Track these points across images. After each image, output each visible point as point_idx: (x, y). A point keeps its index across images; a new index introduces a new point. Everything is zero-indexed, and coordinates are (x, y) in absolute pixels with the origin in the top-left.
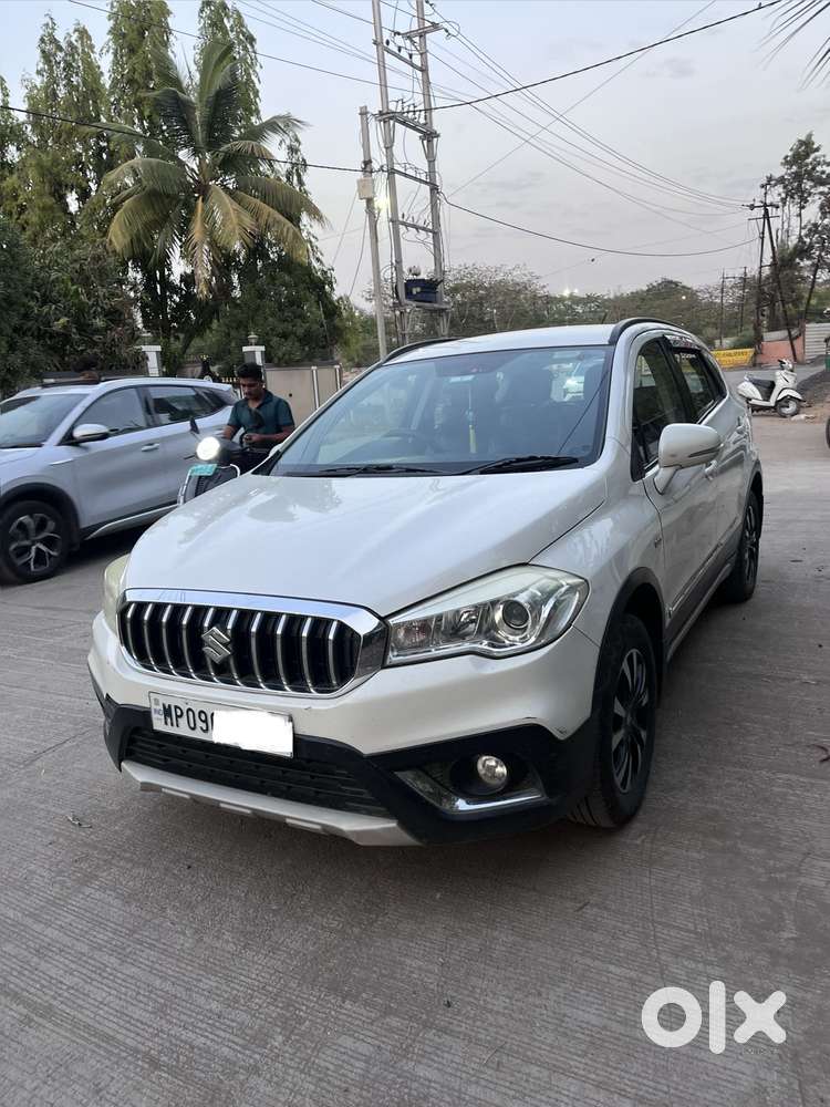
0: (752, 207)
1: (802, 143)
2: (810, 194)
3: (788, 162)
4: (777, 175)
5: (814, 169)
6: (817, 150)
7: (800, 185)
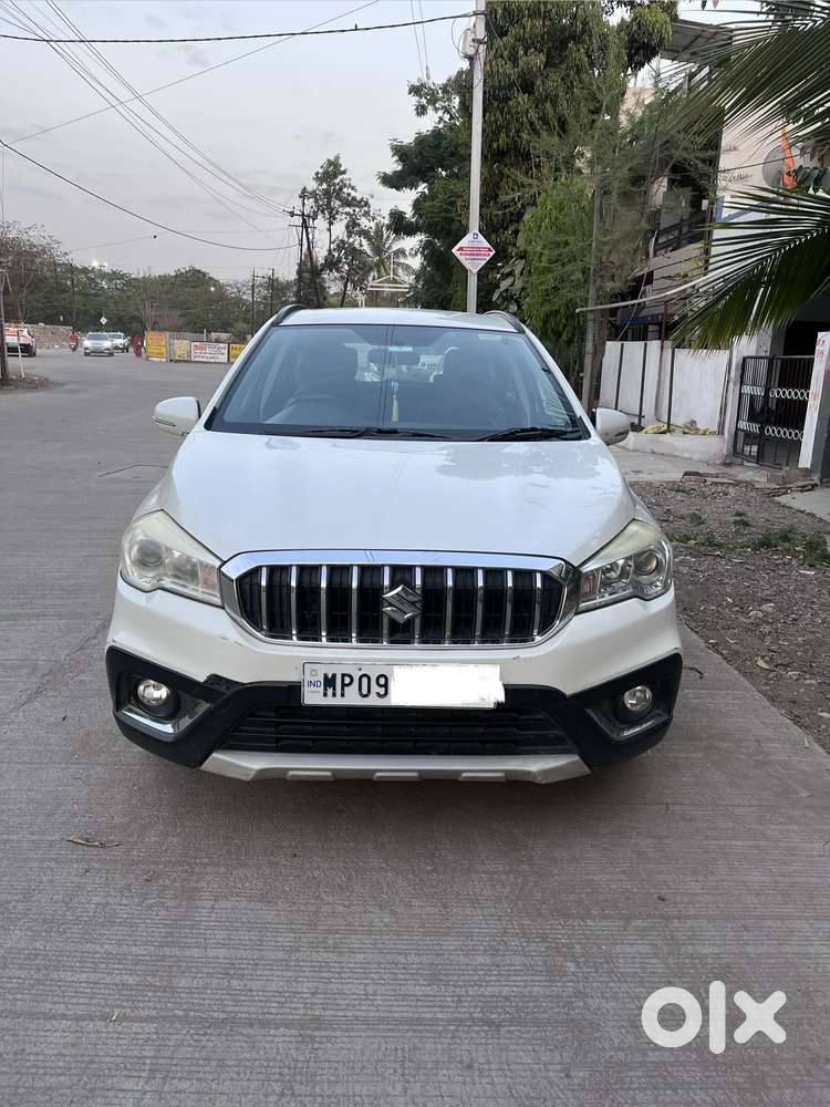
0: (292, 214)
1: (330, 163)
2: (337, 213)
3: (320, 179)
4: (310, 189)
5: (341, 189)
6: (344, 172)
7: (329, 203)
